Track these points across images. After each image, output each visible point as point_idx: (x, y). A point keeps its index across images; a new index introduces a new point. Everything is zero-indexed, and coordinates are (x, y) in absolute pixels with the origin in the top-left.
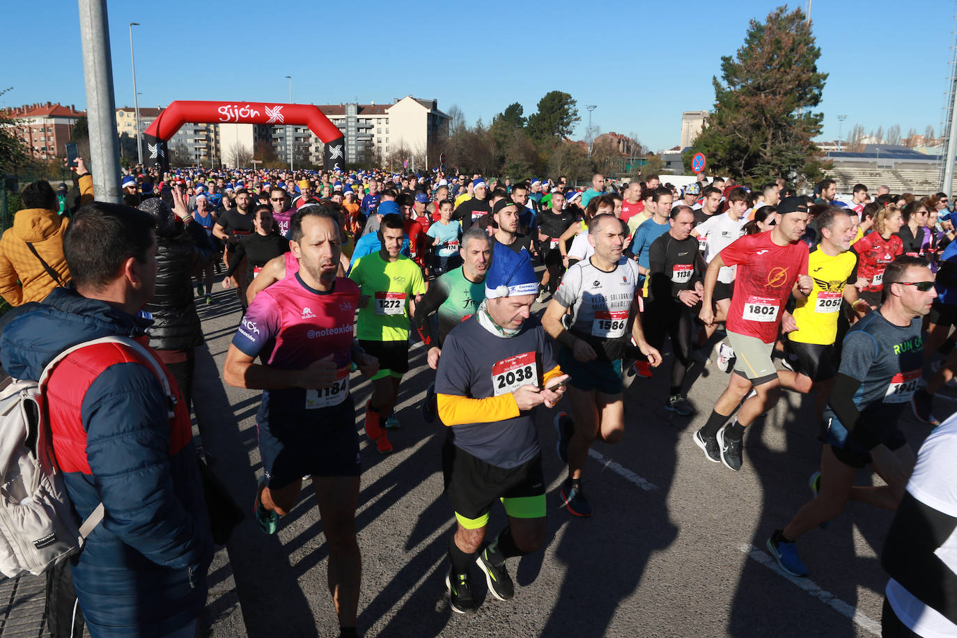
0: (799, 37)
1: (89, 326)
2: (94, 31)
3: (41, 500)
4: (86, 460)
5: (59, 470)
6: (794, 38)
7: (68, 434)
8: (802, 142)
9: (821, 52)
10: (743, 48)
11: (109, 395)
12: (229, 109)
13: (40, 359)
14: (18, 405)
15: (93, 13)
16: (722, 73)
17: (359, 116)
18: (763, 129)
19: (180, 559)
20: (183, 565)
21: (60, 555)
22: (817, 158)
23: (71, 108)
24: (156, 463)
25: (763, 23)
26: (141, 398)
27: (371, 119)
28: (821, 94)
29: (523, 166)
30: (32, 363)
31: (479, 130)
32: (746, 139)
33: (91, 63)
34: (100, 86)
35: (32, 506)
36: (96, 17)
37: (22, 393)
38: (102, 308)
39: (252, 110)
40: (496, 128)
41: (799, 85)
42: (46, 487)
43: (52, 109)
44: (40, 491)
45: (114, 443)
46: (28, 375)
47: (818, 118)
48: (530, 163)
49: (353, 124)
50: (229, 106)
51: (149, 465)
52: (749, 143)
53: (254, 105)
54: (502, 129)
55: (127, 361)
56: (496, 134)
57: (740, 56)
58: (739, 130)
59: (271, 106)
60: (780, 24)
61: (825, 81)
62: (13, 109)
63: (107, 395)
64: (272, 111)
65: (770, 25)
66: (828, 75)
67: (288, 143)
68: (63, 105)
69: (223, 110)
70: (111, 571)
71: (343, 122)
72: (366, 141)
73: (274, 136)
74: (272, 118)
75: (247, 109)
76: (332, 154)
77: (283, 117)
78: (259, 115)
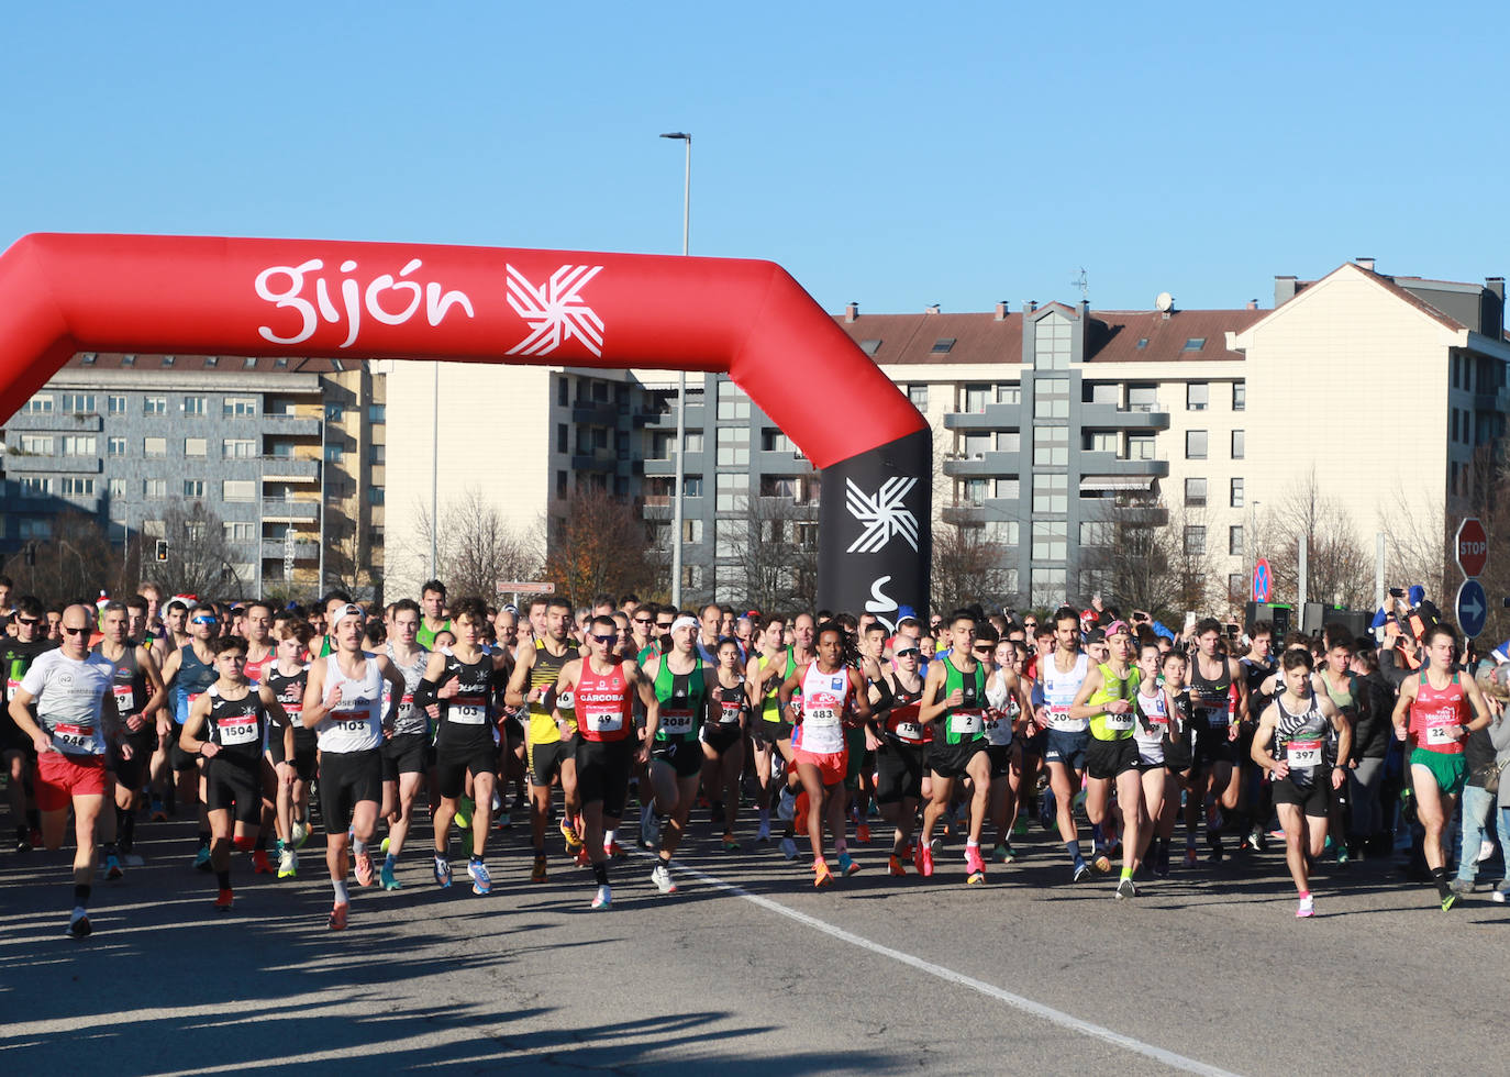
12: (310, 278)
17: (1093, 370)
27: (1151, 384)
39: (434, 289)
49: (1062, 409)
50: (316, 264)
53: (444, 261)
59: (540, 264)
64: (540, 295)
67: (725, 502)
69: (280, 284)
71: (1008, 396)
72: (1125, 493)
73: (652, 468)
74: (539, 328)
75: (409, 278)
76: (859, 527)
77: (601, 326)
78: (471, 313)
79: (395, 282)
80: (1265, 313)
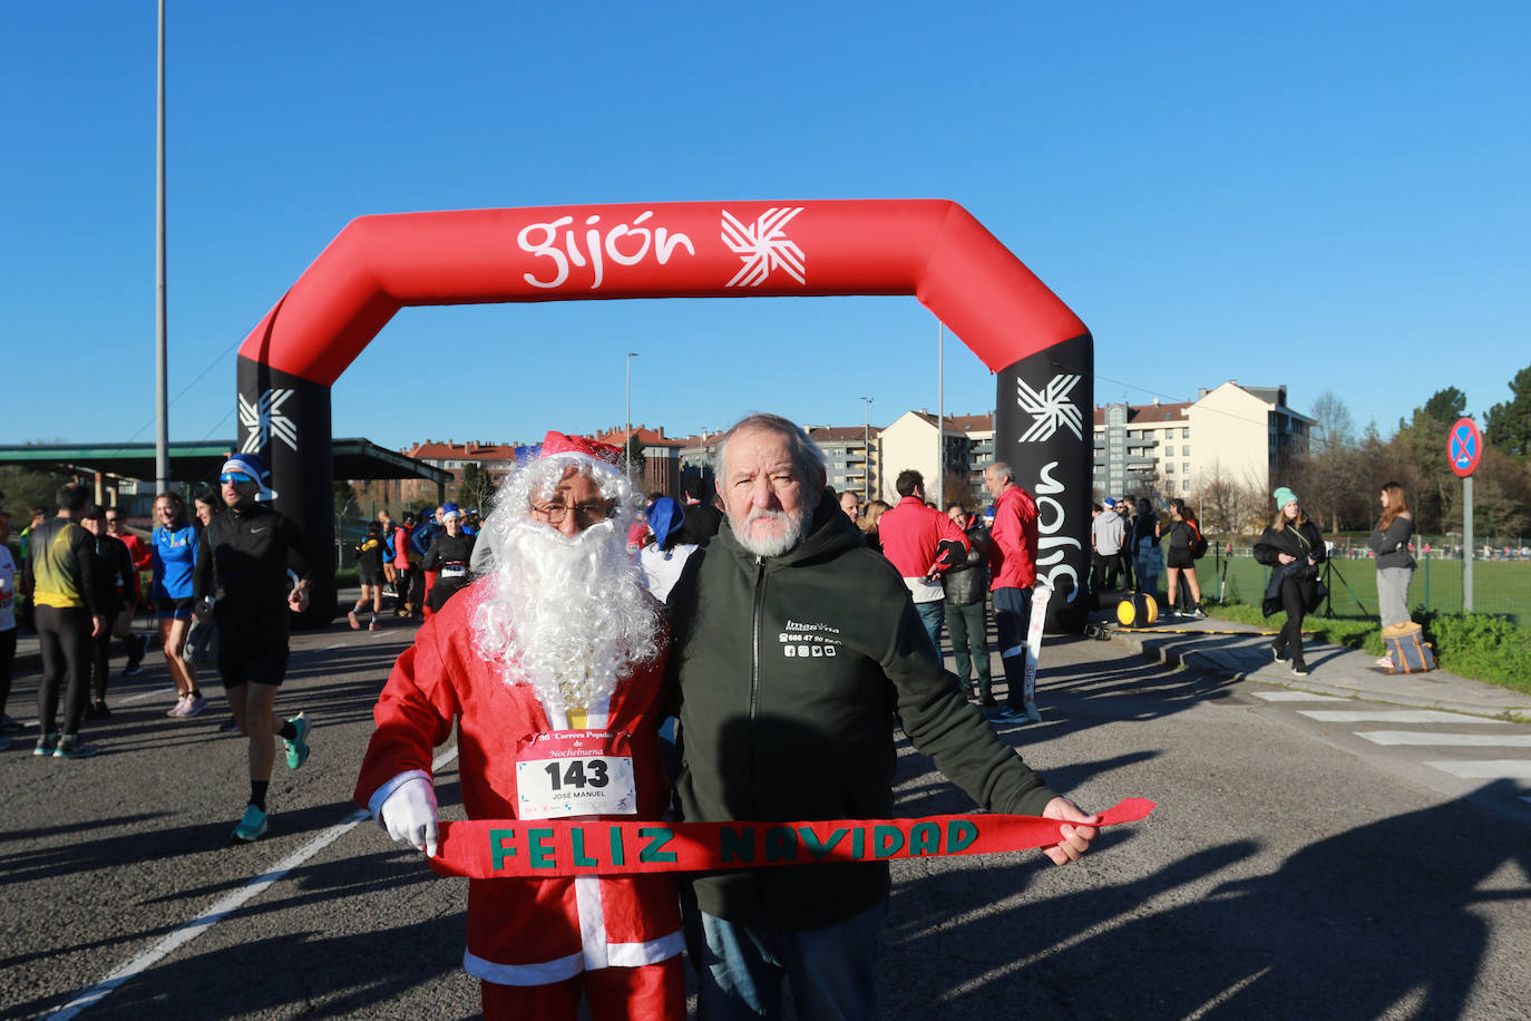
12: (561, 231)
17: (1131, 426)
23: (659, 433)
27: (1153, 430)
29: (1499, 509)
31: (1373, 442)
39: (661, 233)
40: (1418, 435)
48: (1516, 502)
49: (1120, 441)
50: (568, 220)
53: (672, 213)
54: (1430, 437)
56: (1415, 448)
59: (749, 212)
64: (749, 233)
69: (538, 238)
71: (1100, 438)
72: (1145, 470)
74: (750, 261)
75: (642, 225)
77: (802, 256)
78: (692, 251)
79: (630, 229)
80: (1192, 404)
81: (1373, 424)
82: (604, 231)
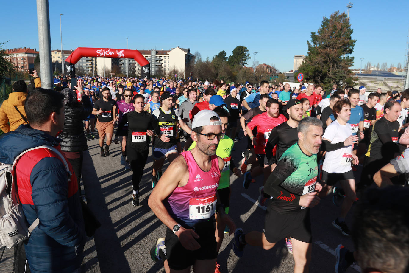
0: (344, 24)
1: (35, 141)
2: (43, 17)
3: (12, 216)
4: (32, 199)
5: (20, 203)
6: (342, 25)
7: (24, 187)
8: (345, 69)
9: (353, 31)
10: (320, 28)
11: (42, 171)
12: (101, 51)
13: (13, 155)
14: (3, 174)
15: (42, 9)
16: (311, 39)
17: (156, 55)
18: (328, 63)
19: (71, 242)
20: (73, 245)
21: (19, 240)
22: (351, 76)
23: (34, 50)
24: (62, 200)
25: (329, 18)
26: (56, 172)
27: (161, 56)
28: (353, 49)
29: (226, 77)
30: (10, 156)
31: (207, 62)
32: (321, 67)
33: (41, 30)
34: (45, 40)
35: (8, 218)
36: (44, 10)
37: (5, 169)
38: (41, 133)
39: (111, 52)
40: (215, 61)
41: (344, 45)
42: (14, 210)
43: (26, 50)
44: (12, 212)
45: (44, 191)
46: (8, 161)
47: (352, 59)
48: (229, 76)
49: (154, 58)
50: (101, 50)
51: (58, 202)
52: (322, 69)
53: (112, 50)
54: (217, 62)
55: (50, 156)
56: (214, 64)
57: (319, 32)
58: (318, 64)
59: (119, 50)
60: (336, 19)
61: (355, 43)
62: (10, 50)
63: (41, 170)
64: (119, 53)
65: (332, 19)
66: (356, 40)
67: (126, 66)
68: (31, 48)
69: (99, 52)
70: (42, 247)
71: (149, 57)
72: (159, 66)
73: (120, 63)
74: (119, 55)
75: (109, 51)
76: (144, 71)
78: (114, 54)
81: (208, 58)
82: (105, 51)
